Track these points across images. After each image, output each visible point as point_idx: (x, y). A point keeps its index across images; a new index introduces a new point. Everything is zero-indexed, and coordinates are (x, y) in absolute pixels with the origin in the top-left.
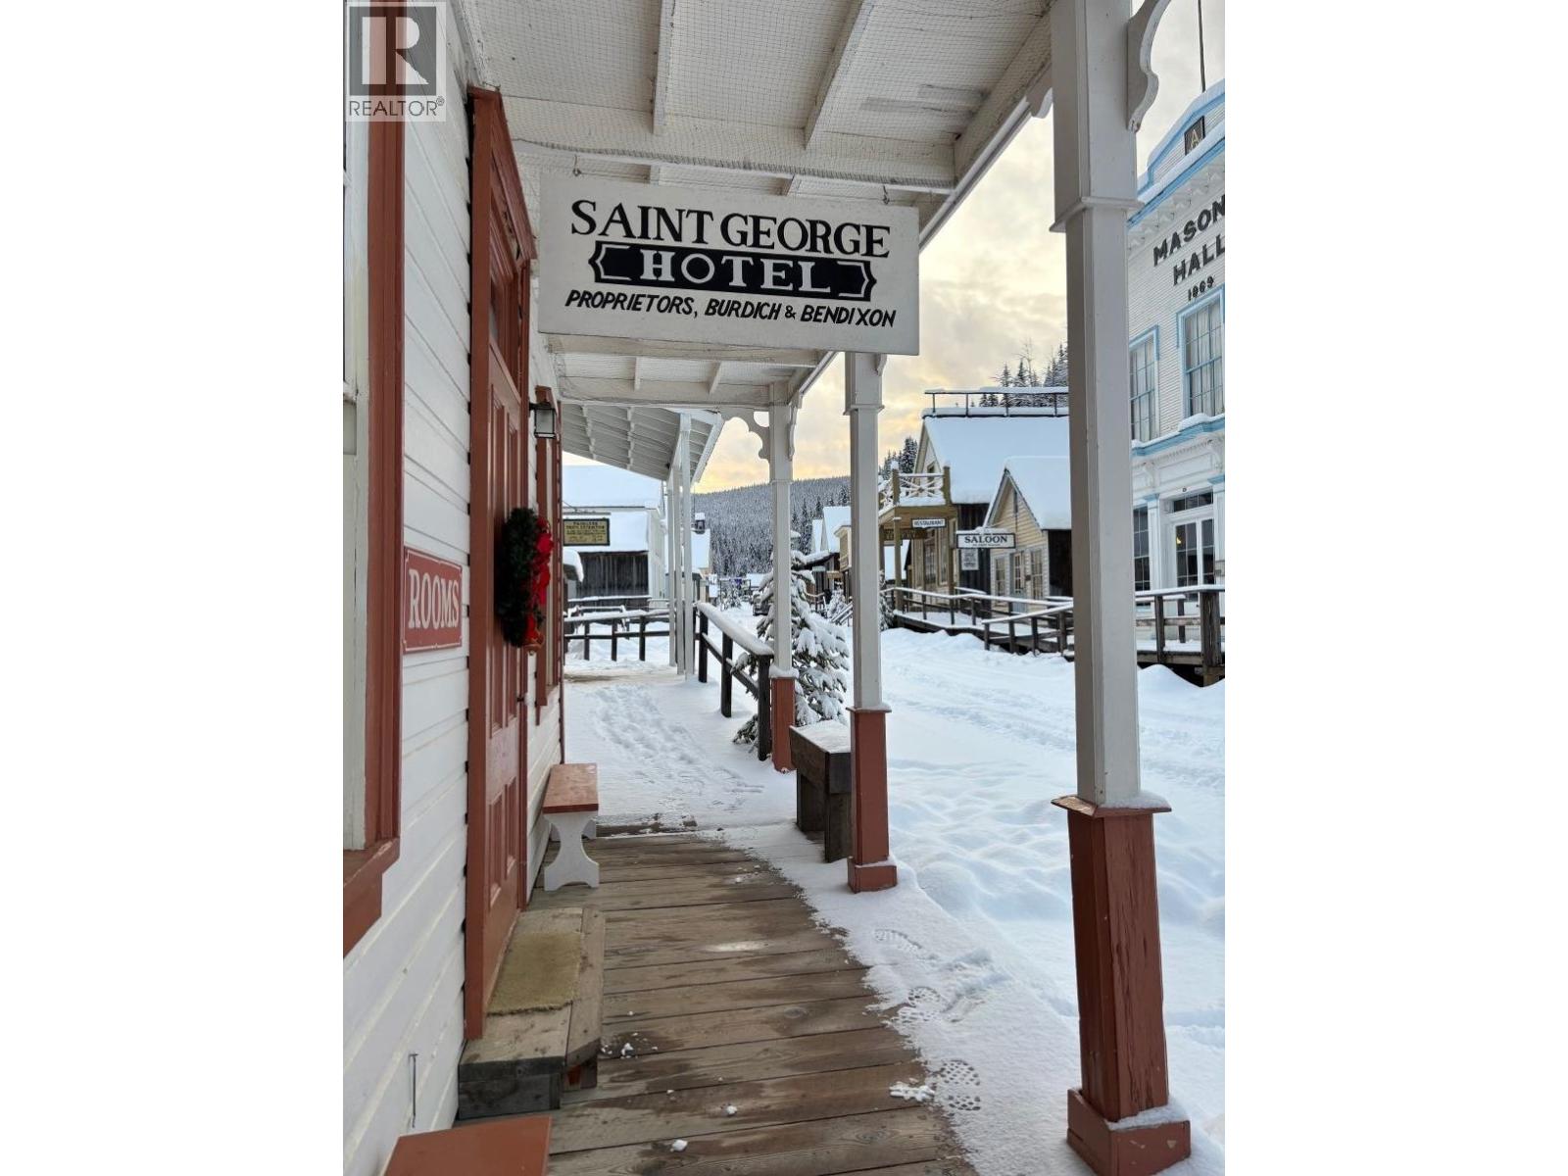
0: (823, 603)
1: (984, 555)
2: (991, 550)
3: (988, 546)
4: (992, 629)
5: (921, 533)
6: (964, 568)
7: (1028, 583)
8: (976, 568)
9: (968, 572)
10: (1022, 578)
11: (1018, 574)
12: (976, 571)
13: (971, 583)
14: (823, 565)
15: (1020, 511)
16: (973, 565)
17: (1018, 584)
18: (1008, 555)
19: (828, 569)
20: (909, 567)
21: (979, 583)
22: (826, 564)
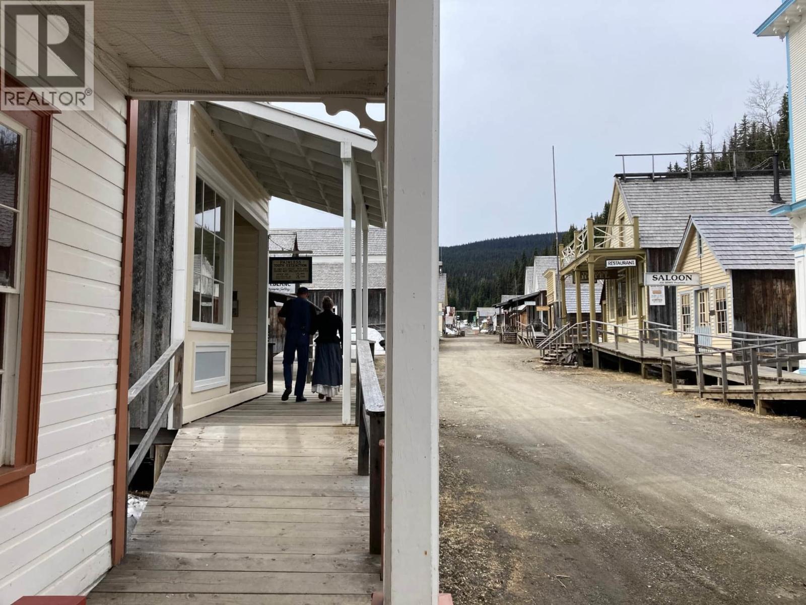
0: (531, 331)
1: (671, 292)
2: (677, 288)
3: (673, 284)
4: (677, 359)
5: (613, 273)
6: (652, 303)
7: (712, 317)
8: (663, 303)
9: (656, 306)
10: (707, 313)
11: (703, 308)
12: (663, 306)
13: (659, 317)
14: (533, 300)
15: (704, 253)
16: (661, 300)
17: (702, 318)
18: (693, 291)
19: (538, 304)
20: (604, 303)
21: (666, 318)
22: (536, 299)
